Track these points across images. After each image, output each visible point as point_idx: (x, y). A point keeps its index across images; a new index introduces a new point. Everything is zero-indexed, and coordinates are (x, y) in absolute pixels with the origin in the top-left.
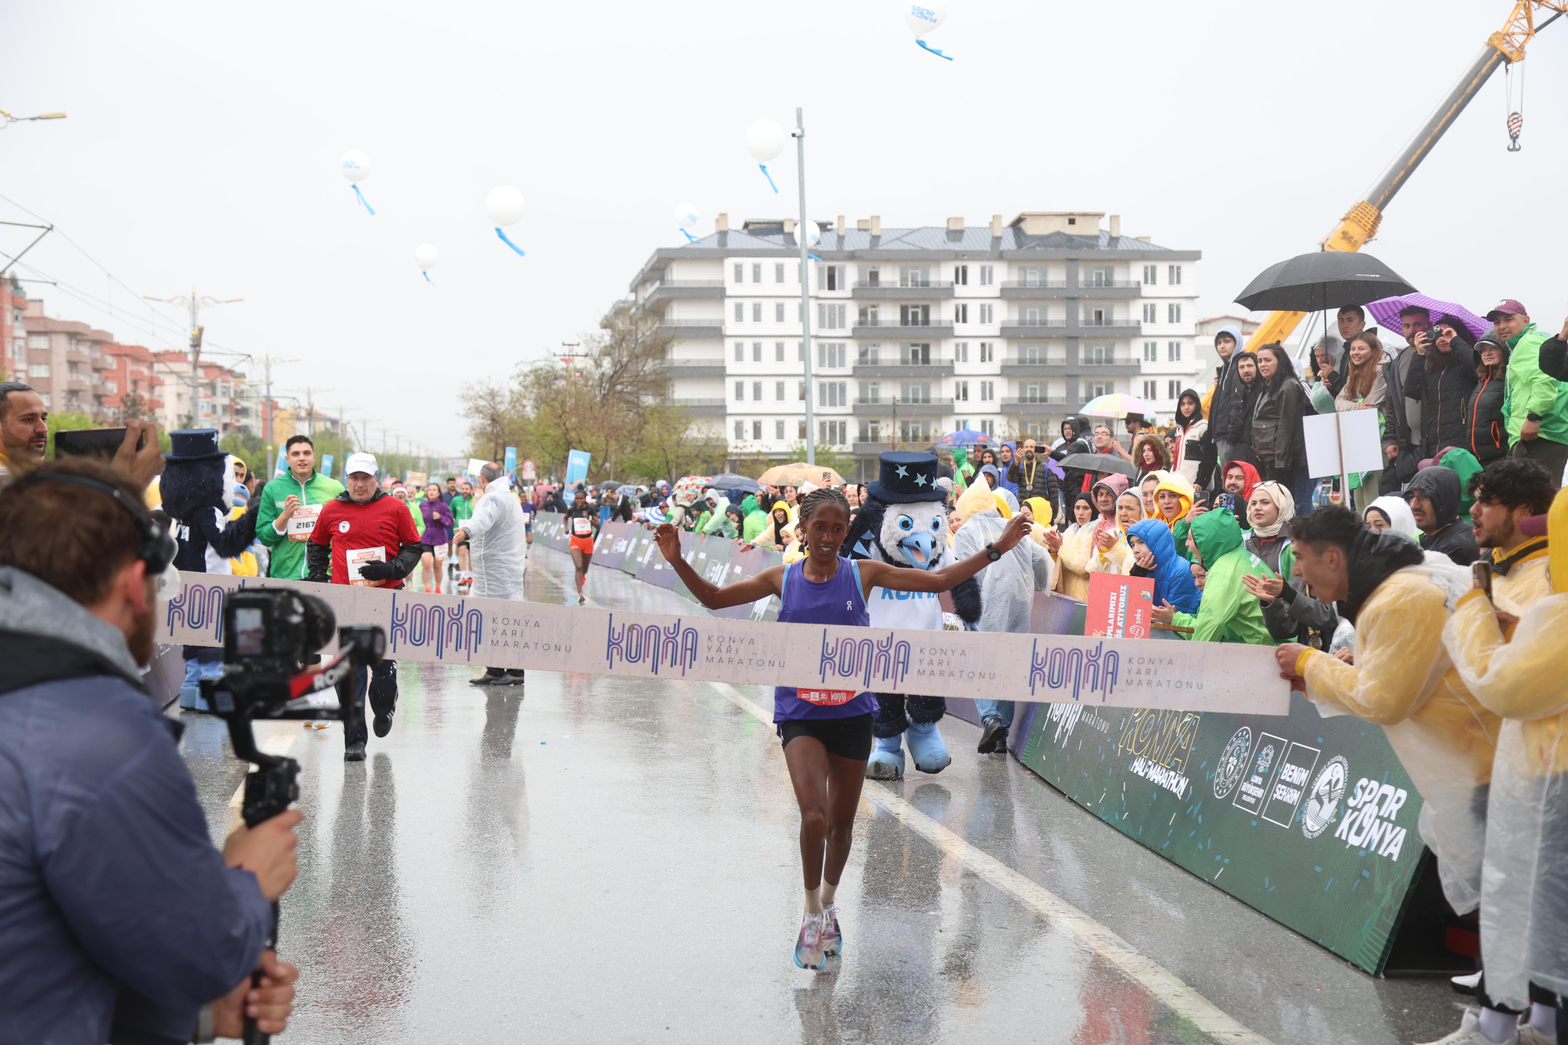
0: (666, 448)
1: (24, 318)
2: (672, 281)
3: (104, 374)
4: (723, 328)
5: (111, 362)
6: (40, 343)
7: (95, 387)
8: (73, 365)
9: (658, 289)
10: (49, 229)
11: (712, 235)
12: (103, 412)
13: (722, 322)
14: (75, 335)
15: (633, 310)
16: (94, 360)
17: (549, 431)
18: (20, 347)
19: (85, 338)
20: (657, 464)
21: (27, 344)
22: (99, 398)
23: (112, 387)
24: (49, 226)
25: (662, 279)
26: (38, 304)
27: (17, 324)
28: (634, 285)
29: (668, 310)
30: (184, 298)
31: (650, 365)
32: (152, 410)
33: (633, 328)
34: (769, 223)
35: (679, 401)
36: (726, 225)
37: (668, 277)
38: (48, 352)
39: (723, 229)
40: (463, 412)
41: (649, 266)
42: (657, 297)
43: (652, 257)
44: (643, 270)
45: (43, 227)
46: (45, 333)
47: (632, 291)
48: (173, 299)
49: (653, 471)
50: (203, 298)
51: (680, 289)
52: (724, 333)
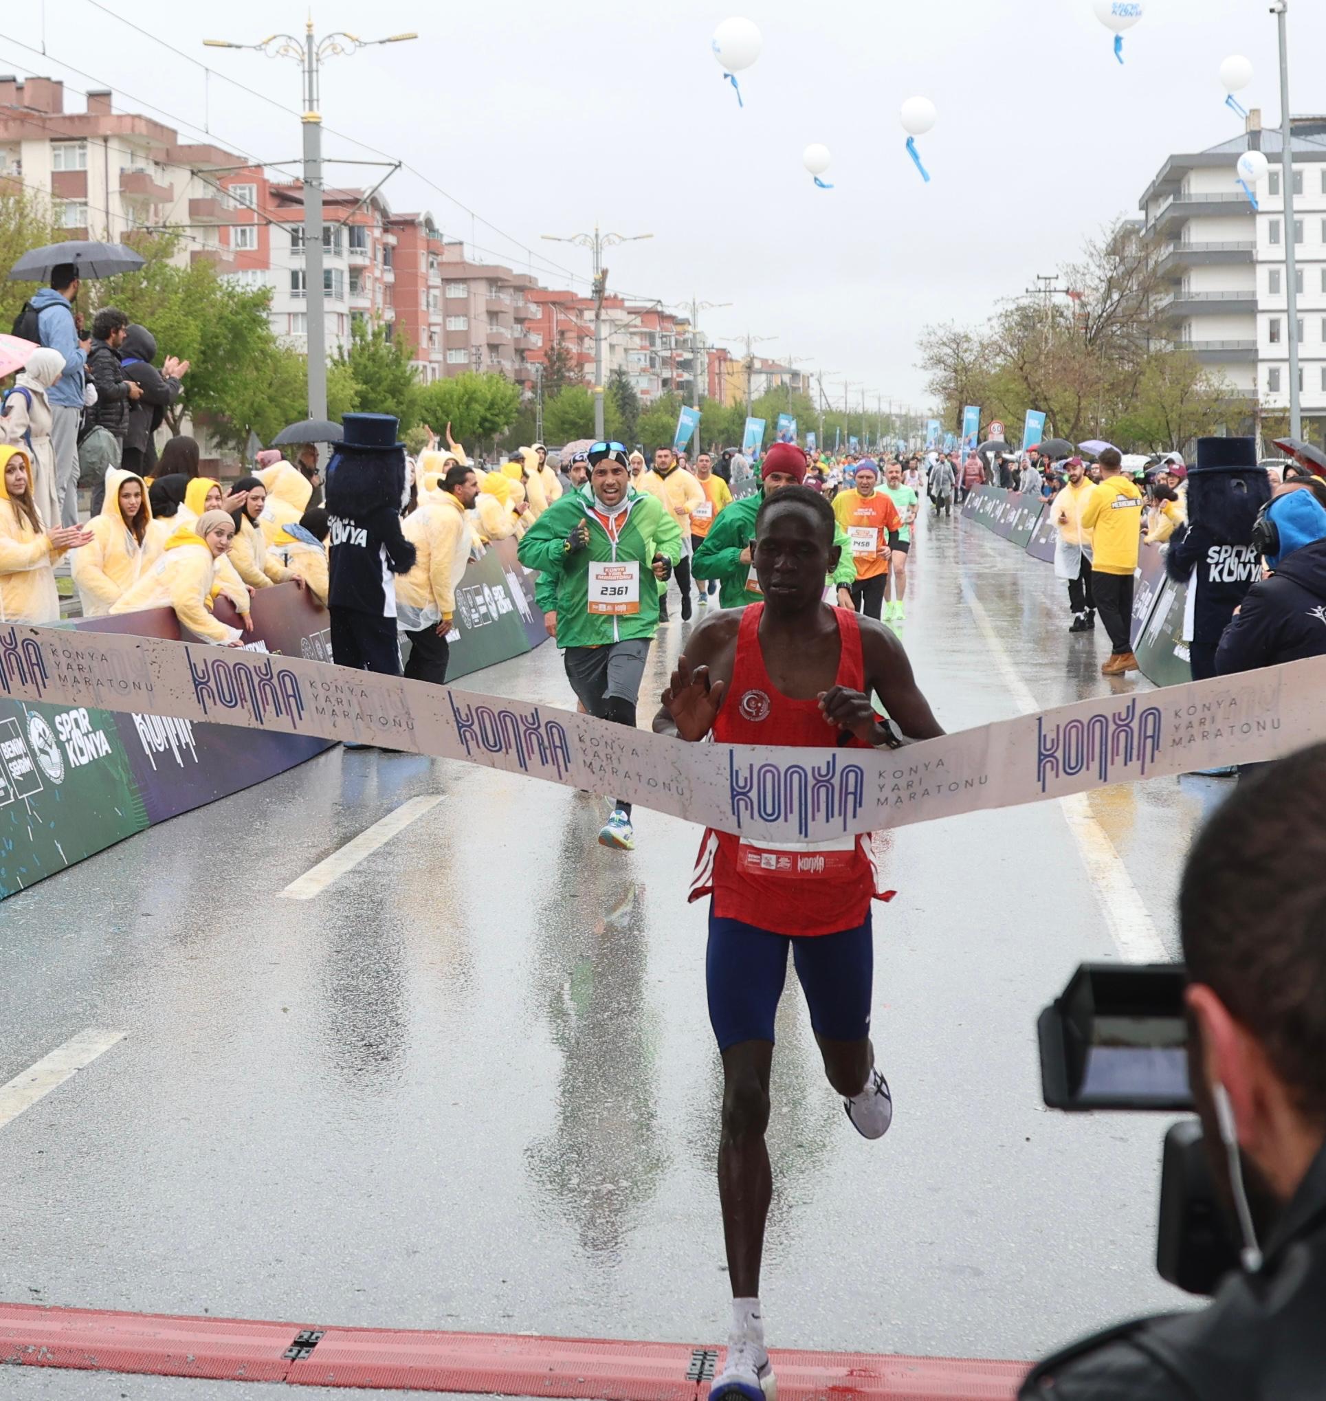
0: (1166, 405)
1: (440, 264)
2: (1189, 195)
3: (527, 325)
4: (1254, 252)
5: (535, 311)
6: (456, 292)
7: (517, 340)
8: (493, 315)
9: (1171, 204)
10: (397, 167)
11: (1242, 136)
12: (526, 369)
13: (1253, 244)
14: (496, 281)
15: (1143, 232)
16: (517, 309)
17: (1012, 386)
18: (435, 297)
19: (506, 284)
20: (1155, 424)
21: (444, 293)
22: (521, 353)
23: (536, 340)
24: (397, 164)
25: (1177, 193)
26: (458, 247)
27: (432, 271)
28: (1144, 201)
29: (1184, 230)
30: (586, 236)
31: (1163, 300)
32: (580, 365)
33: (1143, 254)
34: (1314, 119)
35: (1198, 343)
36: (1259, 123)
37: (1185, 191)
38: (465, 302)
39: (1257, 128)
40: (920, 363)
41: (1161, 178)
42: (1168, 215)
43: (1165, 166)
44: (1154, 182)
45: (390, 164)
46: (463, 280)
47: (1141, 209)
48: (574, 238)
49: (1149, 433)
50: (607, 236)
51: (1200, 205)
52: (1255, 258)
